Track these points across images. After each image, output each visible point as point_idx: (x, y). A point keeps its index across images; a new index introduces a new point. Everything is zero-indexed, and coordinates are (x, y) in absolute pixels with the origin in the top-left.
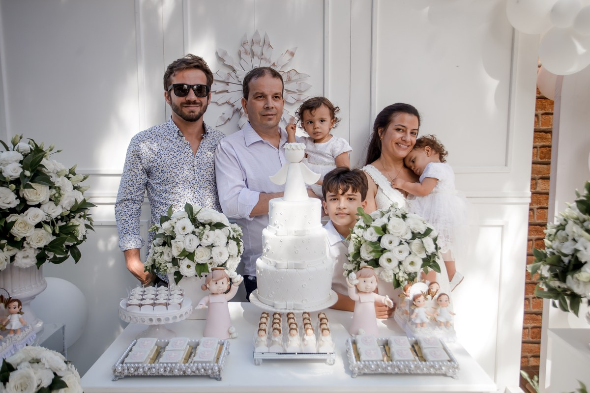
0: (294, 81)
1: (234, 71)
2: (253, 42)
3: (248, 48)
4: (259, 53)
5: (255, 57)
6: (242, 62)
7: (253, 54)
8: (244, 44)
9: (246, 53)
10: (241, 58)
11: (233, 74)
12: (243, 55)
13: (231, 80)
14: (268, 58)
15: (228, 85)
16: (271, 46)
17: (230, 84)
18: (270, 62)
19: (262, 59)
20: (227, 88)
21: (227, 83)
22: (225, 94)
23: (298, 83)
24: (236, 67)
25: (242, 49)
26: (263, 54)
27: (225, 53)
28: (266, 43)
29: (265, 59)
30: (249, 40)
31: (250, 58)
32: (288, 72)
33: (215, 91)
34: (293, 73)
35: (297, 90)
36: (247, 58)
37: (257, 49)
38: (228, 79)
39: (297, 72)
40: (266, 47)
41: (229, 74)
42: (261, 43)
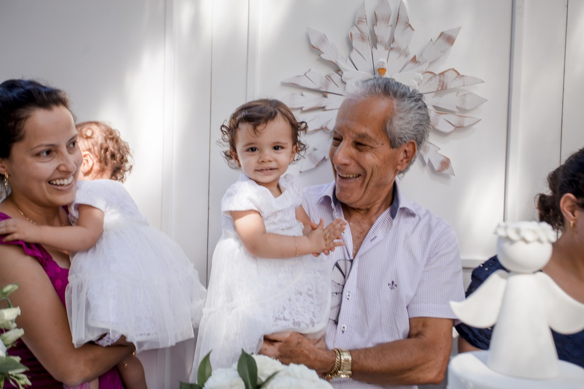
0: (452, 90)
1: (338, 70)
2: (376, 19)
3: (366, 29)
4: (387, 39)
5: (378, 46)
6: (354, 55)
7: (375, 41)
8: (358, 22)
9: (363, 38)
10: (351, 47)
11: (336, 77)
12: (356, 43)
13: (332, 88)
14: (403, 47)
15: (325, 96)
16: (410, 26)
17: (329, 95)
18: (407, 55)
19: (392, 49)
20: (324, 102)
21: (325, 94)
22: (320, 113)
23: (459, 94)
24: (342, 64)
25: (355, 32)
26: (393, 40)
27: (323, 39)
28: (400, 20)
29: (398, 50)
30: (369, 14)
31: (370, 48)
32: (442, 74)
33: (302, 108)
34: (451, 75)
35: (457, 108)
36: (363, 47)
37: (383, 32)
38: (327, 86)
39: (459, 74)
40: (400, 27)
41: (329, 77)
42: (392, 21)
